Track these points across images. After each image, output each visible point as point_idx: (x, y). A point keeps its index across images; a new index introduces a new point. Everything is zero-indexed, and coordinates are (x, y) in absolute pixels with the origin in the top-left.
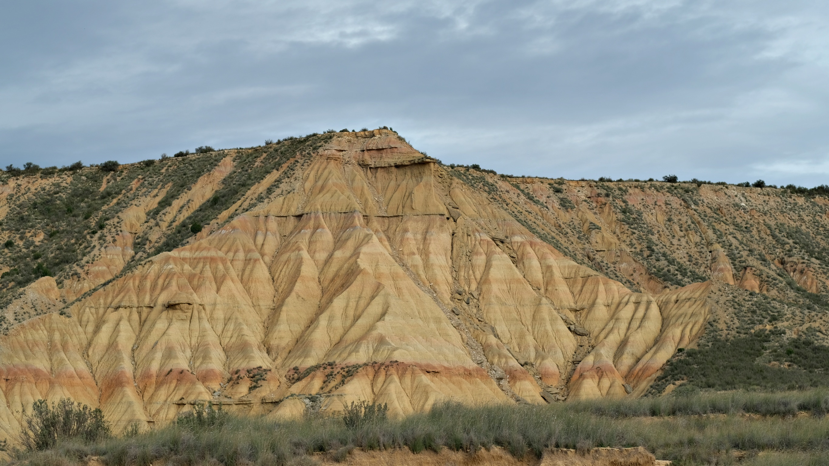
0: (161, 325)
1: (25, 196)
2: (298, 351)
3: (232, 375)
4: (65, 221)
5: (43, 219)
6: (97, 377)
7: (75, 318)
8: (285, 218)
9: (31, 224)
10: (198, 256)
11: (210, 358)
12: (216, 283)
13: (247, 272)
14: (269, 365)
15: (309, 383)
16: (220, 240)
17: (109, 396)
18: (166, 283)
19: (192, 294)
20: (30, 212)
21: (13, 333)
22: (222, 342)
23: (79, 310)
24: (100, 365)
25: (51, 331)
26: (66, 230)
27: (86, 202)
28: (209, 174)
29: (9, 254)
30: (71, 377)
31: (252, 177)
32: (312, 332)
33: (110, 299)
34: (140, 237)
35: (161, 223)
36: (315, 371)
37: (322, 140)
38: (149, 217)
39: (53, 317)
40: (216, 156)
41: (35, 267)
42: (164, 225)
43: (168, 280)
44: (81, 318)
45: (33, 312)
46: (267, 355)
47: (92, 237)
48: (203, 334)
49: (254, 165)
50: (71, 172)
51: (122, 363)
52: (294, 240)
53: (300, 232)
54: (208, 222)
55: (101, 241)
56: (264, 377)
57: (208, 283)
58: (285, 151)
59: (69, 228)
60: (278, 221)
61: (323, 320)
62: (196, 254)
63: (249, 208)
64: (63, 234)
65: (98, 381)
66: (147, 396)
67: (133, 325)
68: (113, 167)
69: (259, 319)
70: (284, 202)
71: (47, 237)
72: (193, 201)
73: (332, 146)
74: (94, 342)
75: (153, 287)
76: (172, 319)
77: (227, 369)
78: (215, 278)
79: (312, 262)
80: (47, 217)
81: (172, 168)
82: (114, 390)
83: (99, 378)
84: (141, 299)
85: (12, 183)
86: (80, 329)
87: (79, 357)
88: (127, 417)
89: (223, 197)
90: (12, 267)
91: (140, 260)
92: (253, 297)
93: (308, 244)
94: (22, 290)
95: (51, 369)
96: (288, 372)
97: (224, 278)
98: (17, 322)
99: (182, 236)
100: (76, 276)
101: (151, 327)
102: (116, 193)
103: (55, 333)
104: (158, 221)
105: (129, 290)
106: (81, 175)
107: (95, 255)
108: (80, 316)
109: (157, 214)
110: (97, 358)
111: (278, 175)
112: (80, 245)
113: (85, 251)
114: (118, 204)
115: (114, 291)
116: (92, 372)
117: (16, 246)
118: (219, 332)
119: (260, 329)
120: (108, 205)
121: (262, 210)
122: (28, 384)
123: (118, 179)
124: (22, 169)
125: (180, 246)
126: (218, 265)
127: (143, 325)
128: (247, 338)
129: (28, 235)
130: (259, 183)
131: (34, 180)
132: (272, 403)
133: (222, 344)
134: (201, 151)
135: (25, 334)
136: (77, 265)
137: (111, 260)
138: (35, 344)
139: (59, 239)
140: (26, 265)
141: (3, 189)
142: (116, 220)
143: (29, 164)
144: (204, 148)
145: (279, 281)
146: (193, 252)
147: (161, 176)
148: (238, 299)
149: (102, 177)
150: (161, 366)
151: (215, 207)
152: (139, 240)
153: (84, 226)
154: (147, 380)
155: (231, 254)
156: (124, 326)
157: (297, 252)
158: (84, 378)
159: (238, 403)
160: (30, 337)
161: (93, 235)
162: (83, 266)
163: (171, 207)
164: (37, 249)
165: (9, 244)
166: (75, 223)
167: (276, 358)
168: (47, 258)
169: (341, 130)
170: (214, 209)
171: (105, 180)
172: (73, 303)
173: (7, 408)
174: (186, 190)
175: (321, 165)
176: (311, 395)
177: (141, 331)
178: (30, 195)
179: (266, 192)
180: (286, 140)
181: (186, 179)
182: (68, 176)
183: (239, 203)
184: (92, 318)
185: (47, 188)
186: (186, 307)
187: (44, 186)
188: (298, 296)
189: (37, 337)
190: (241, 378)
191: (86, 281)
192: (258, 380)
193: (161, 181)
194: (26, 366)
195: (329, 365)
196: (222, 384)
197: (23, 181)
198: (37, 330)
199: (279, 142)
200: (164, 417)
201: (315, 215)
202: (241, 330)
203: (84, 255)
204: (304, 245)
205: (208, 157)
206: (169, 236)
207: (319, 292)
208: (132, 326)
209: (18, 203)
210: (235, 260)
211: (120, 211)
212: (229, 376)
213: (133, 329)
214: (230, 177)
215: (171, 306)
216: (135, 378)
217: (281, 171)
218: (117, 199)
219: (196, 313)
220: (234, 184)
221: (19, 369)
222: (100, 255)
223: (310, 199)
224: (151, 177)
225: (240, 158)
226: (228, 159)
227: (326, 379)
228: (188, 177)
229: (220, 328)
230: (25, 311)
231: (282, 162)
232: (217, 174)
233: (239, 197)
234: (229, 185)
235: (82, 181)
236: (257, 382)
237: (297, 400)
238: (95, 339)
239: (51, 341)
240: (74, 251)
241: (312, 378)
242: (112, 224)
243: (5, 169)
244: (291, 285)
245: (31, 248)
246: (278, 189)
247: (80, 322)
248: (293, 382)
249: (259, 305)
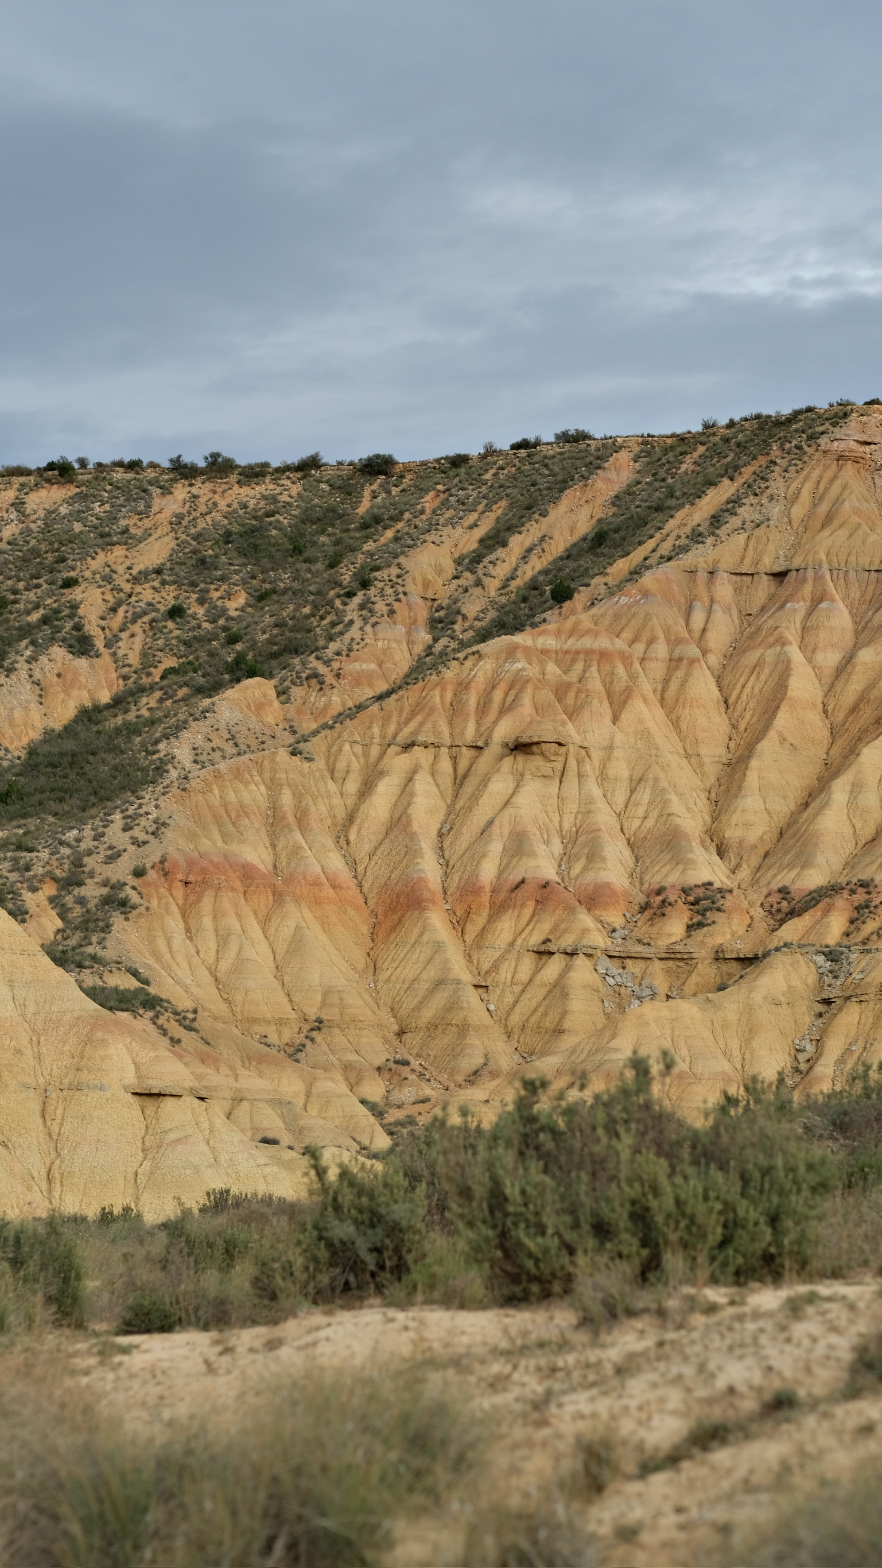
0: (500, 786)
1: (208, 518)
2: (786, 853)
3: (648, 896)
4: (289, 570)
5: (244, 565)
6: (366, 886)
7: (321, 763)
8: (749, 579)
9: (220, 573)
10: (574, 647)
11: (603, 859)
12: (611, 704)
13: (674, 685)
14: (725, 880)
15: (819, 922)
16: (617, 616)
17: (393, 929)
18: (510, 699)
19: (563, 724)
20: (217, 550)
21: (199, 787)
22: (625, 827)
23: (330, 747)
24: (373, 862)
25: (274, 787)
26: (290, 589)
27: (329, 535)
28: (585, 486)
29: (177, 633)
30: (316, 883)
31: (678, 493)
32: (816, 815)
33: (392, 728)
34: (443, 608)
35: (486, 581)
36: (830, 896)
37: (827, 419)
38: (460, 568)
39: (278, 759)
40: (598, 449)
41: (229, 660)
42: (493, 586)
43: (513, 693)
44: (334, 764)
45: (230, 749)
46: (718, 858)
47: (345, 604)
48: (586, 810)
49: (679, 468)
50: (299, 475)
51: (420, 861)
52: (771, 623)
53: (782, 606)
54: (586, 581)
55: (364, 612)
56: (718, 904)
57: (595, 702)
58: (746, 442)
59: (296, 585)
60: (736, 582)
61: (840, 791)
62: (570, 642)
63: (673, 553)
64: (286, 597)
65: (370, 896)
66: (472, 931)
67: (440, 782)
68: (384, 467)
69: (700, 783)
70: (747, 545)
71: (252, 601)
72: (551, 538)
73: (849, 432)
74: (360, 814)
75: (483, 708)
76: (522, 775)
77: (637, 884)
78: (609, 695)
79: (810, 670)
80: (253, 561)
81: (505, 472)
82: (403, 916)
83: (371, 889)
84: (457, 730)
85: (181, 492)
86: (332, 786)
87: (330, 843)
88: (432, 974)
89: (616, 531)
90: (181, 657)
91: (443, 654)
92: (686, 737)
93: (800, 632)
94: (207, 702)
95: (275, 867)
96: (766, 897)
97: (627, 695)
98: (199, 766)
99: (531, 609)
100: (315, 680)
101: (478, 789)
102: (391, 518)
103: (283, 791)
104: (481, 575)
105: (432, 711)
106: (321, 482)
107: (353, 639)
108: (332, 758)
109: (479, 562)
110: (367, 847)
111: (732, 490)
112: (322, 618)
113: (333, 631)
114: (396, 539)
115: (401, 711)
116: (355, 877)
117: (190, 616)
118: (620, 807)
119: (702, 805)
120: (375, 541)
121: (701, 559)
122: (230, 894)
123: (395, 491)
124: (202, 464)
125: (528, 628)
126: (615, 667)
127: (461, 785)
128: (678, 821)
129: (215, 595)
130: (693, 504)
131: (225, 487)
132: (738, 959)
133: (626, 831)
134: (565, 438)
135: (221, 791)
136: (318, 658)
137: (385, 652)
138: (242, 813)
139: (276, 606)
140: (212, 654)
141: (163, 503)
142: (394, 571)
143: (215, 456)
144: (572, 432)
145: (740, 707)
146: (563, 637)
147: (484, 487)
148: (658, 740)
149: (363, 486)
150: (502, 871)
151: (599, 550)
152: (442, 613)
153: (329, 581)
154: (471, 898)
155: (640, 647)
156: (423, 783)
157: (778, 648)
158: (341, 888)
159: (664, 955)
160: (232, 797)
161: (348, 600)
162: (330, 661)
163: (507, 549)
164: (231, 623)
165: (176, 612)
166: (309, 576)
167: (738, 866)
168: (255, 642)
169: (868, 400)
170: (597, 555)
171: (367, 493)
172: (315, 733)
173: (188, 941)
174: (536, 516)
175: (824, 471)
176: (827, 946)
177: (456, 796)
178: (217, 516)
179: (708, 523)
180: (746, 420)
181: (537, 493)
182: (293, 483)
183: (651, 544)
184: (355, 766)
185: (252, 503)
186: (552, 751)
187: (244, 500)
188: (783, 740)
189: (247, 798)
190: (670, 904)
191: (335, 691)
192: (706, 910)
193: (484, 497)
194: (226, 857)
195: (861, 886)
196: (628, 915)
197: (202, 489)
198: (246, 784)
199: (731, 424)
200: (509, 978)
201: (816, 573)
202: (666, 803)
203: (331, 639)
204: (792, 634)
205: (581, 451)
206: (503, 607)
207: (826, 733)
208: (438, 786)
209: (193, 531)
210: (649, 659)
211: (403, 553)
212: (642, 898)
213: (440, 791)
214: (629, 492)
215: (521, 747)
216: (445, 893)
217: (740, 481)
218: (394, 530)
219: (572, 763)
220: (637, 507)
221: (211, 862)
222: (362, 640)
223: (803, 541)
224: (463, 489)
225: (649, 454)
226: (624, 456)
227: (856, 914)
228: (540, 490)
229: (620, 797)
230: (214, 745)
231: (740, 463)
232: (600, 485)
233: (651, 532)
234: (627, 509)
235: (320, 493)
236: (703, 915)
237: (798, 955)
238: (362, 808)
239: (275, 806)
240: (309, 631)
241: (826, 912)
242: (386, 578)
243: (166, 464)
244: (767, 716)
245: (221, 622)
246: (734, 518)
247: (332, 772)
248: (779, 917)
249: (698, 755)
